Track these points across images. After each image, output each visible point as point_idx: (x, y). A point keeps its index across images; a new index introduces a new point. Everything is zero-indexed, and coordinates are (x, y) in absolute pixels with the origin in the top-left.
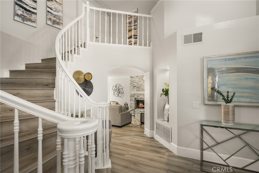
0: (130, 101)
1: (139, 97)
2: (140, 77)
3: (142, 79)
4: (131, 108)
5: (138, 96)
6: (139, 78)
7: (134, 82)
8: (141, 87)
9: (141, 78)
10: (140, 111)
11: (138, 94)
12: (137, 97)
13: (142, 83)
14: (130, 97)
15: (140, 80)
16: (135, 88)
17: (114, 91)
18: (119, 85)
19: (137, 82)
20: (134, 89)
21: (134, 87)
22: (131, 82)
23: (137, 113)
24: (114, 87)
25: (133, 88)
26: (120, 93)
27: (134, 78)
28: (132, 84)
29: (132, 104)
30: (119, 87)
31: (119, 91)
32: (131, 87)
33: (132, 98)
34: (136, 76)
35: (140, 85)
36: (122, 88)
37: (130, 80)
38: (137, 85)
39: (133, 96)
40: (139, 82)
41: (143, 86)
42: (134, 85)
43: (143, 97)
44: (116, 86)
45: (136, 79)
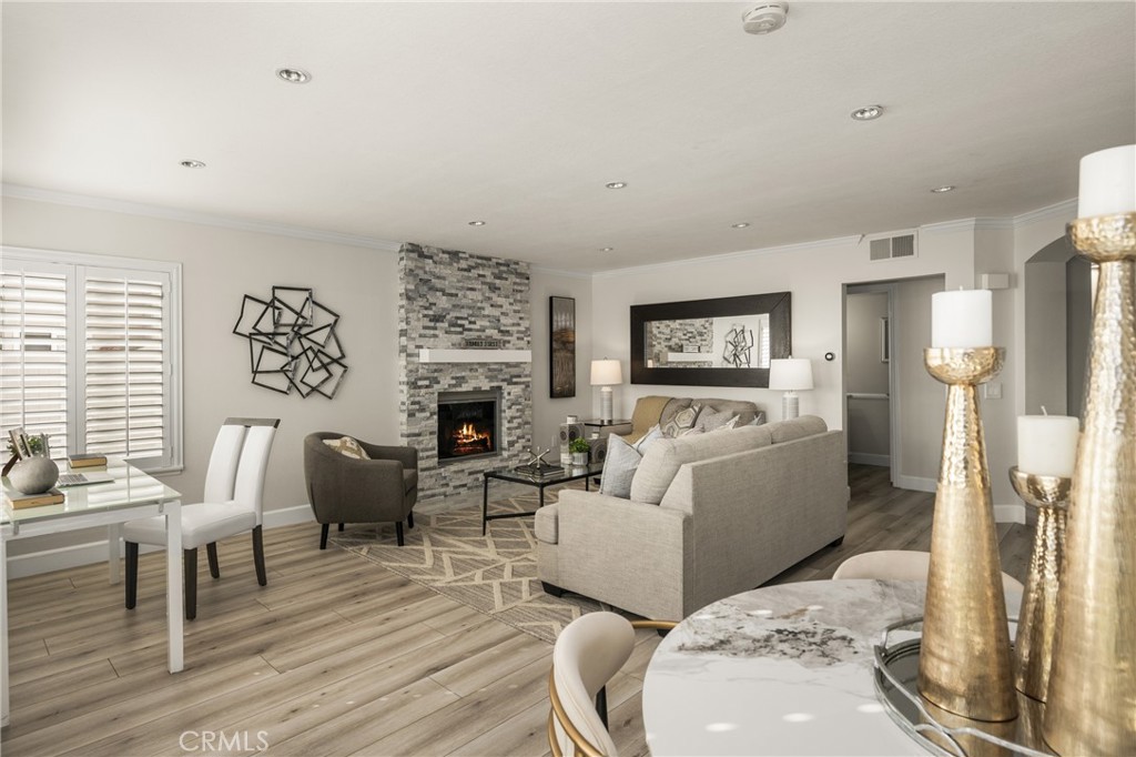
0: (411, 415)
1: (465, 388)
2: (472, 262)
3: (480, 276)
5: (460, 380)
6: (463, 264)
7: (433, 289)
8: (474, 323)
9: (477, 266)
10: (470, 474)
11: (457, 365)
12: (454, 386)
13: (480, 298)
14: (405, 388)
15: (469, 278)
16: (438, 324)
17: (257, 347)
18: (306, 294)
19: (454, 291)
20: (435, 336)
22: (412, 287)
23: (455, 487)
24: (254, 310)
25: (425, 328)
26: (316, 364)
27: (431, 257)
29: (419, 435)
30: (299, 314)
31: (307, 344)
32: (414, 323)
33: (423, 391)
34: (444, 252)
35: (470, 308)
36: (331, 319)
37: (410, 273)
38: (454, 306)
39: (427, 383)
40: (462, 288)
41: (484, 316)
42: (431, 304)
43: (486, 385)
44: (275, 298)
45: (445, 271)
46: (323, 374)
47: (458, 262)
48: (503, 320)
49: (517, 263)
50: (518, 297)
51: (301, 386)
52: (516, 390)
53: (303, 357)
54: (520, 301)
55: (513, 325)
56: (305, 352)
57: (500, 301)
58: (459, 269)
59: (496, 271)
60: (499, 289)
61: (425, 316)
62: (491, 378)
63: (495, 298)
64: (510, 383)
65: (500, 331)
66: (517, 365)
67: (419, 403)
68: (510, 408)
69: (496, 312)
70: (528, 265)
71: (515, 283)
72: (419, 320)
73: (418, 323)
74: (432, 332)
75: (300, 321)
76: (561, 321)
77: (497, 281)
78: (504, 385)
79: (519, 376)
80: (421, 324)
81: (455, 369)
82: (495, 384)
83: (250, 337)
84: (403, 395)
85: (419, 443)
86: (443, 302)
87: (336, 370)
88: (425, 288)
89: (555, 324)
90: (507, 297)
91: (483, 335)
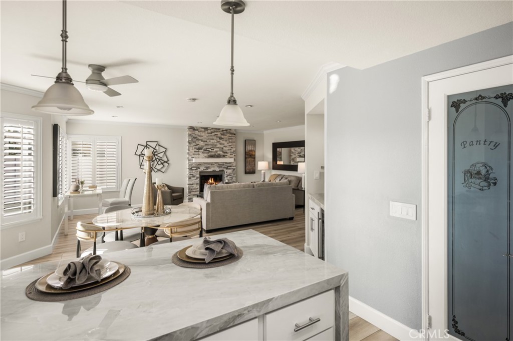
0: (190, 178)
1: (209, 170)
2: (212, 131)
3: (215, 135)
4: (192, 193)
5: (208, 168)
6: (209, 131)
7: (199, 140)
8: (213, 150)
9: (215, 132)
11: (207, 163)
12: (205, 169)
13: (215, 142)
14: (188, 170)
15: (211, 136)
16: (200, 151)
17: (142, 158)
18: (157, 143)
19: (205, 140)
21: (199, 149)
22: (191, 139)
24: (141, 148)
25: (195, 152)
26: (159, 163)
27: (197, 130)
28: (194, 144)
29: (193, 184)
30: (154, 149)
31: (157, 157)
32: (191, 150)
33: (194, 171)
34: (202, 128)
35: (211, 145)
36: (164, 150)
37: (190, 135)
38: (206, 145)
39: (195, 168)
40: (209, 139)
41: (217, 147)
42: (197, 144)
43: (217, 169)
44: (147, 144)
45: (202, 134)
46: (162, 166)
47: (207, 131)
48: (224, 148)
49: (230, 130)
50: (231, 141)
51: (154, 169)
52: (229, 171)
53: (156, 161)
54: (231, 142)
55: (229, 150)
56: (156, 159)
57: (223, 142)
58: (208, 133)
59: (222, 133)
60: (223, 138)
61: (195, 148)
62: (219, 167)
63: (221, 141)
64: (227, 168)
65: (223, 152)
66: (230, 163)
67: (192, 175)
68: (227, 177)
69: (222, 146)
70: (235, 130)
71: (229, 136)
72: (193, 149)
73: (192, 151)
74: (198, 153)
75: (155, 151)
76: (249, 148)
77: (222, 136)
78: (225, 169)
79: (231, 167)
80: (193, 151)
81: (206, 164)
82: (221, 169)
83: (140, 155)
84: (187, 172)
85: (192, 187)
86: (202, 144)
87: (166, 164)
88: (195, 140)
89: (247, 149)
90: (226, 141)
91: (217, 154)
